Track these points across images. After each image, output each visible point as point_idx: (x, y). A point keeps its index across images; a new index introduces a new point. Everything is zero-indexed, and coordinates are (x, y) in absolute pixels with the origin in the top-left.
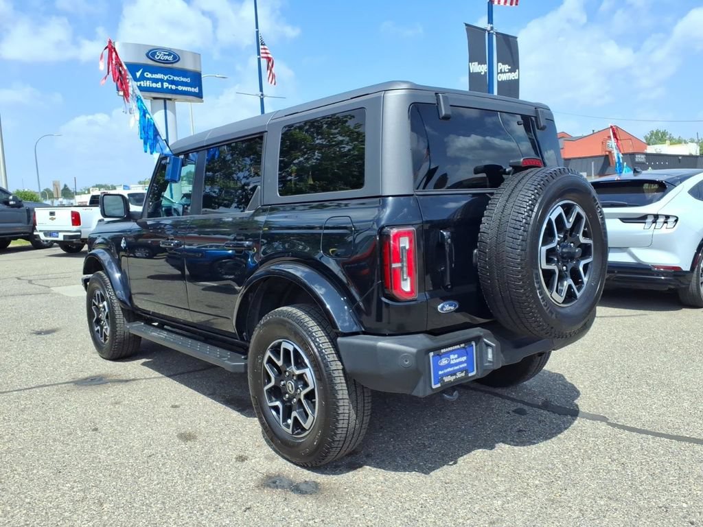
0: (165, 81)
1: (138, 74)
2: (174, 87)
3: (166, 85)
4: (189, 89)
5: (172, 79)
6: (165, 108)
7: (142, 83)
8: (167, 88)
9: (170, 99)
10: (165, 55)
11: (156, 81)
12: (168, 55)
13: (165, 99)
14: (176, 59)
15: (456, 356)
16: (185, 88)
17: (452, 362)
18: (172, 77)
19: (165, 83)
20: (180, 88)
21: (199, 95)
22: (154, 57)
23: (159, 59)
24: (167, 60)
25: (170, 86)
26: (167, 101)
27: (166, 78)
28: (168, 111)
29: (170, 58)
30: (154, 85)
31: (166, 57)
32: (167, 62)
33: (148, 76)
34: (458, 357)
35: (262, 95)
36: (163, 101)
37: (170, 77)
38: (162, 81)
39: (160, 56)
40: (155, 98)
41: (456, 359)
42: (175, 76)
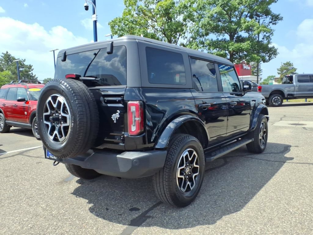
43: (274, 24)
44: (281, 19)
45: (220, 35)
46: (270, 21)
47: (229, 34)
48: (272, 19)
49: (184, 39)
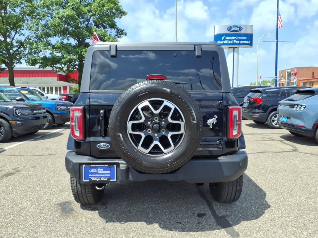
0: (235, 40)
1: (223, 38)
2: (238, 42)
3: (235, 41)
4: (246, 42)
5: (238, 38)
6: (234, 52)
7: (224, 41)
8: (235, 42)
9: (237, 48)
10: (235, 28)
11: (230, 40)
12: (237, 28)
13: (234, 48)
14: (240, 29)
15: (102, 170)
16: (244, 42)
17: (99, 172)
18: (238, 37)
19: (234, 41)
20: (241, 42)
21: (251, 44)
22: (230, 30)
23: (233, 30)
24: (236, 30)
25: (237, 42)
26: (235, 49)
27: (235, 38)
28: (235, 53)
29: (238, 29)
30: (229, 42)
31: (236, 29)
32: (236, 31)
33: (227, 39)
34: (103, 171)
35: (277, 41)
36: (233, 49)
37: (237, 38)
38: (233, 40)
39: (233, 29)
40: (230, 48)
41: (102, 171)
42: (239, 37)
43: (119, 38)
44: (125, 34)
45: (64, 38)
46: (116, 34)
47: (77, 39)
48: (118, 33)
49: (20, 35)
